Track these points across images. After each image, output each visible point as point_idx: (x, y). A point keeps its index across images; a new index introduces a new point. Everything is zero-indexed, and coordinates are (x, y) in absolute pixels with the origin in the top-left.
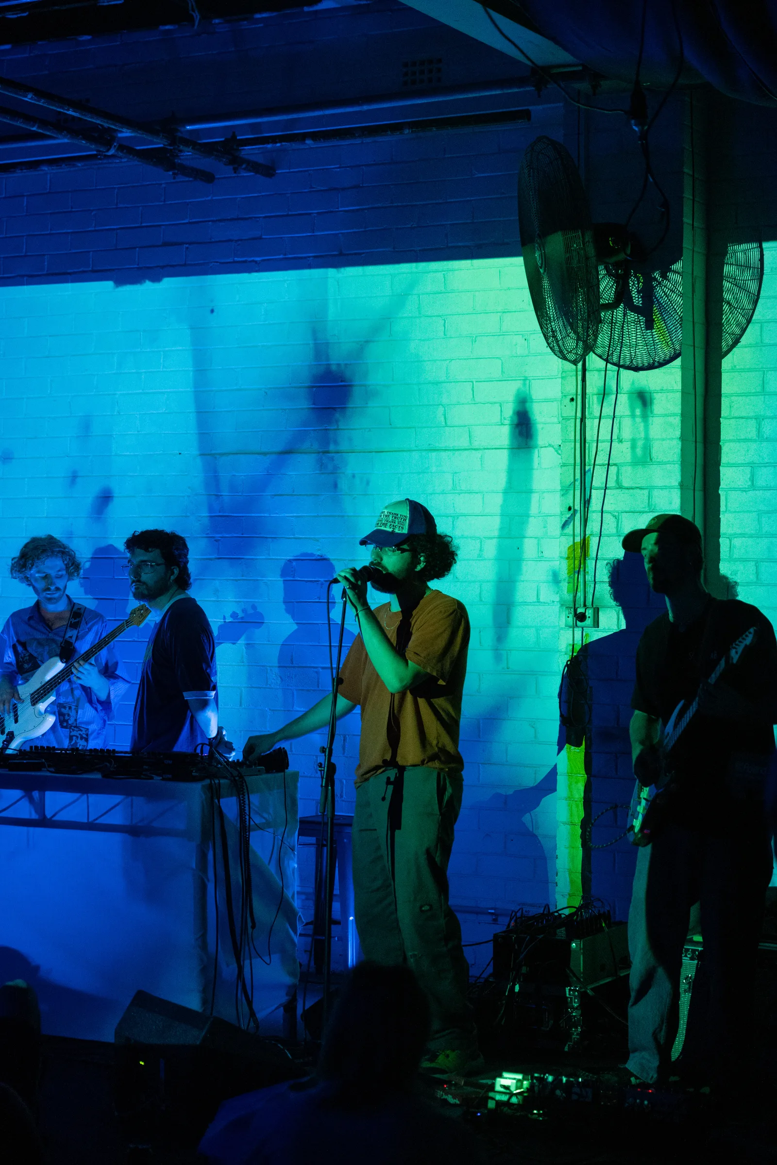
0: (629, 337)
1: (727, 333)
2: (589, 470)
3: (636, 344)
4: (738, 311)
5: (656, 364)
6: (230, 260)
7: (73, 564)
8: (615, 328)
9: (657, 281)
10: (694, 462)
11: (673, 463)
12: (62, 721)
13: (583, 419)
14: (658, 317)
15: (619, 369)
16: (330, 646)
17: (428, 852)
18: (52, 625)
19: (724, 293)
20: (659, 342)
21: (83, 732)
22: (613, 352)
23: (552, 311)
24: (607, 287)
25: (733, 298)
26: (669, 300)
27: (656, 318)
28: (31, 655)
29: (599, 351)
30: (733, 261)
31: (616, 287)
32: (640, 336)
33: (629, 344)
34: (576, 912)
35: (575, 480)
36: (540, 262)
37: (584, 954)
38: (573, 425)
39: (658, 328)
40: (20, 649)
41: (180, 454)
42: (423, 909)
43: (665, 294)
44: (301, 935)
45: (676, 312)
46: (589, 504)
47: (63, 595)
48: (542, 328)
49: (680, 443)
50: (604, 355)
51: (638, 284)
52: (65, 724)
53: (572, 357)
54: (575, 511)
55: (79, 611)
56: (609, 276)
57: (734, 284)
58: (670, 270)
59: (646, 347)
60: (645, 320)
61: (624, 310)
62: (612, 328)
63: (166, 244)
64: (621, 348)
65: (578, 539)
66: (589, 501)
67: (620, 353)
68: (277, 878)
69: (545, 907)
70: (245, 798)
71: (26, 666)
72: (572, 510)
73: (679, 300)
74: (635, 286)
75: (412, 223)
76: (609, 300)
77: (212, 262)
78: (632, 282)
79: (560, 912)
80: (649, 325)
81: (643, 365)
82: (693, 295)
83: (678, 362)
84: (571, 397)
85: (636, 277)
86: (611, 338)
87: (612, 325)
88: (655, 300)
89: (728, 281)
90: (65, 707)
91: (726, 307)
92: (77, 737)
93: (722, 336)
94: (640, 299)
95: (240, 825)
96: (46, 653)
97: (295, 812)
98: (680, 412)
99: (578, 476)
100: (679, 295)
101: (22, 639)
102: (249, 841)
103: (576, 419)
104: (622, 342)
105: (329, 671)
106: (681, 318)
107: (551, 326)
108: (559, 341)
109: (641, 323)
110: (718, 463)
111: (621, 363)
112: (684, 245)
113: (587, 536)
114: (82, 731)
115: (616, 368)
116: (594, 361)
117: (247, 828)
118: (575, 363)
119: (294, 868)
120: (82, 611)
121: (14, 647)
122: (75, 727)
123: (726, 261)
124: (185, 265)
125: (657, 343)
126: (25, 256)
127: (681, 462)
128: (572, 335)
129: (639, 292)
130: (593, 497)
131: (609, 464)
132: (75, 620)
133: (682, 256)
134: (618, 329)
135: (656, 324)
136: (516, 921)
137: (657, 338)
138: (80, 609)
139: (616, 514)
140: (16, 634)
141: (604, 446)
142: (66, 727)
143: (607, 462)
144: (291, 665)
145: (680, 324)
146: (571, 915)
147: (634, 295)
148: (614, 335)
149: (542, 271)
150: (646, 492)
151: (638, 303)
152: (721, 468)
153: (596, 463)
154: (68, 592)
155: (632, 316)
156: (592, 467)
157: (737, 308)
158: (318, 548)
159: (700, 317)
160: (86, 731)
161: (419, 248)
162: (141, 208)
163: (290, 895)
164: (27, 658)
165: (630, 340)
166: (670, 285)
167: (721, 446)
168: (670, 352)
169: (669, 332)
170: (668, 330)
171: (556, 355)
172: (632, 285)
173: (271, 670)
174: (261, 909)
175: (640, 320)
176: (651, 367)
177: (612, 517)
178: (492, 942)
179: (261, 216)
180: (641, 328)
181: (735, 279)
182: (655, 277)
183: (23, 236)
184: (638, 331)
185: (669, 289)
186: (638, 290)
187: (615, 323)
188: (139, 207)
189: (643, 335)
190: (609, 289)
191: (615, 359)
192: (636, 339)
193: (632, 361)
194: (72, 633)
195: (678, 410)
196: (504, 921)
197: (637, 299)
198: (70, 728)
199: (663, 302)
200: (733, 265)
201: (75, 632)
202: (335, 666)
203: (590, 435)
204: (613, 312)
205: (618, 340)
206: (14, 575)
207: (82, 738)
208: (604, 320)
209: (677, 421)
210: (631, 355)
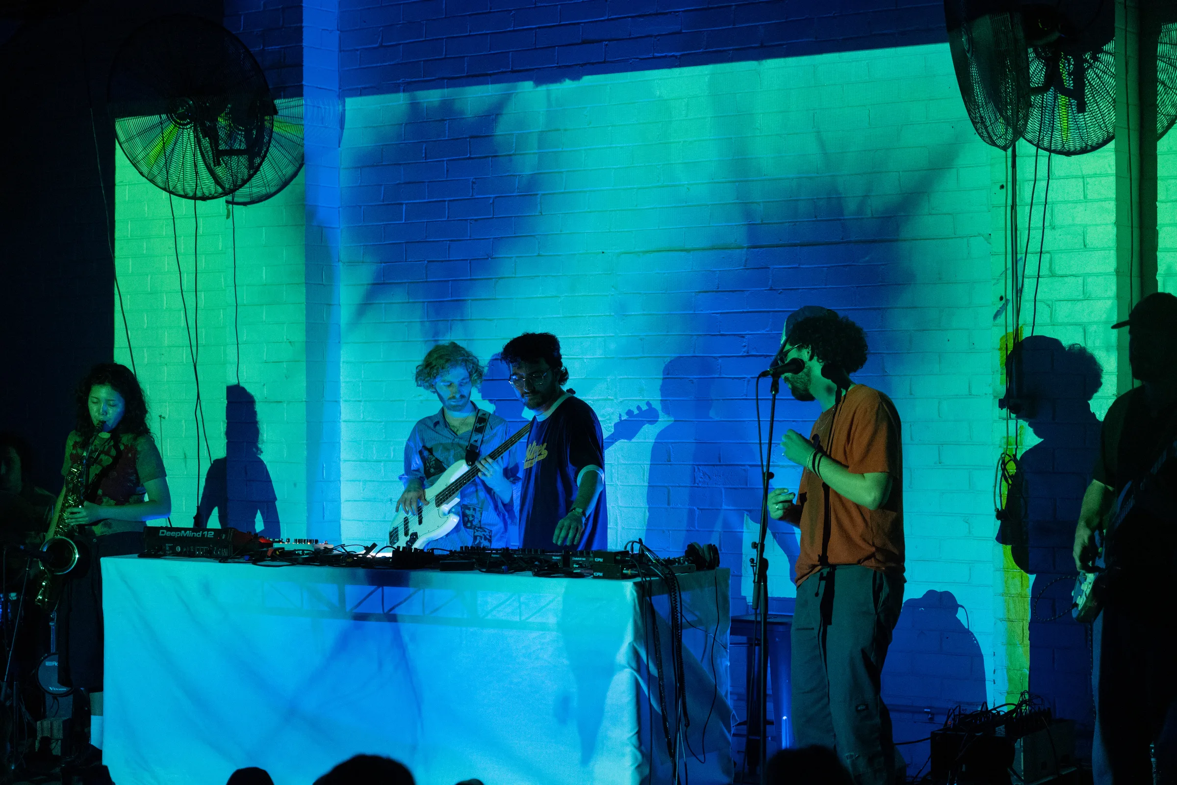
0: (1060, 121)
1: (1163, 114)
2: (1021, 258)
3: (1068, 128)
4: (1173, 91)
5: (1089, 148)
6: (651, 55)
7: (476, 372)
8: (1045, 112)
9: (1088, 63)
10: (1130, 247)
11: (1109, 249)
12: (465, 521)
13: (1014, 207)
14: (1090, 100)
15: (1050, 154)
16: (760, 444)
17: (863, 651)
18: (458, 430)
19: (1158, 73)
20: (1092, 125)
21: (487, 533)
22: (1044, 136)
23: (980, 98)
24: (1037, 71)
25: (1168, 78)
26: (1102, 82)
27: (1088, 100)
28: (437, 460)
29: (1029, 136)
30: (1166, 40)
31: (1046, 70)
32: (1071, 120)
33: (1060, 128)
34: (1015, 708)
35: (1006, 269)
36: (967, 46)
37: (1024, 751)
38: (1003, 213)
39: (1090, 111)
40: (426, 453)
41: (603, 253)
42: (859, 708)
43: (1097, 76)
44: (734, 735)
45: (1109, 93)
46: (1021, 293)
47: (468, 402)
48: (970, 115)
49: (1115, 229)
50: (1034, 140)
51: (1069, 66)
52: (469, 525)
53: (1001, 142)
54: (1007, 301)
55: (484, 417)
56: (1038, 59)
57: (1168, 64)
58: (1102, 51)
59: (1078, 131)
60: (1077, 103)
61: (1054, 94)
62: (1042, 112)
63: (584, 42)
64: (1052, 132)
65: (1010, 330)
66: (1021, 291)
67: (1051, 137)
68: (711, 677)
69: (983, 704)
70: (676, 596)
71: (432, 470)
72: (1004, 299)
73: (1112, 82)
74: (1065, 68)
75: (834, 12)
76: (1039, 83)
77: (631, 59)
78: (1062, 64)
79: (998, 710)
80: (1082, 108)
81: (1076, 149)
82: (1126, 76)
83: (1112, 145)
84: (1001, 184)
85: (1066, 59)
86: (1041, 123)
87: (1042, 109)
88: (1087, 82)
89: (1162, 61)
90: (469, 509)
91: (1160, 88)
92: (481, 537)
93: (1157, 118)
94: (1071, 82)
95: (672, 623)
96: (451, 457)
97: (727, 610)
98: (1114, 196)
99: (1009, 265)
100: (1111, 76)
101: (429, 445)
102: (681, 638)
103: (1006, 207)
104: (1053, 127)
105: (761, 468)
106: (1114, 100)
107: (979, 112)
108: (988, 127)
109: (1073, 107)
110: (1155, 248)
111: (1053, 148)
112: (1116, 25)
113: (1020, 326)
114: (485, 532)
115: (1047, 153)
116: (1024, 147)
117: (680, 625)
118: (1005, 148)
119: (726, 666)
120: (487, 417)
121: (421, 453)
122: (478, 528)
123: (1159, 41)
124: (604, 62)
125: (1089, 126)
126: (445, 58)
127: (1117, 248)
128: (1001, 120)
129: (1069, 74)
130: (1026, 286)
131: (1041, 252)
132: (480, 424)
133: (1114, 36)
134: (1049, 113)
135: (1088, 107)
136: (954, 719)
137: (1089, 121)
138: (484, 415)
139: (1050, 303)
140: (423, 440)
141: (1036, 235)
142: (470, 528)
143: (1039, 250)
144: (719, 463)
145: (1113, 106)
146: (1010, 712)
147: (1064, 78)
148: (1045, 120)
149: (969, 55)
150: (1080, 280)
151: (1069, 86)
152: (1158, 254)
153: (1028, 251)
154: (472, 399)
155: (1062, 99)
156: (1024, 255)
157: (1172, 88)
158: (744, 344)
159: (1133, 99)
160: (489, 533)
161: (841, 38)
162: (559, 6)
163: (723, 694)
164: (434, 462)
165: (1061, 124)
166: (1102, 67)
167: (1157, 231)
168: (1103, 135)
169: (1101, 115)
170: (1100, 113)
171: (985, 141)
172: (1063, 68)
173: (698, 468)
174: (695, 708)
175: (1071, 103)
176: (1084, 151)
177: (1045, 306)
178: (929, 740)
179: (680, 10)
180: (1073, 111)
181: (1169, 58)
182: (1086, 58)
183: (443, 39)
184: (1070, 114)
185: (1101, 71)
186: (1069, 72)
187: (1045, 107)
188: (557, 5)
189: (1075, 119)
190: (1039, 72)
191: (1046, 144)
192: (1067, 123)
193: (1064, 146)
194: (479, 437)
195: (1112, 194)
196: (941, 719)
197: (1068, 82)
198: (474, 528)
199: (1095, 84)
200: (1167, 44)
201: (480, 436)
202: (765, 463)
203: (1022, 222)
204: (1043, 96)
205: (1049, 124)
206: (419, 383)
207: (486, 539)
208: (1034, 104)
209: (1112, 205)
210: (1063, 139)
